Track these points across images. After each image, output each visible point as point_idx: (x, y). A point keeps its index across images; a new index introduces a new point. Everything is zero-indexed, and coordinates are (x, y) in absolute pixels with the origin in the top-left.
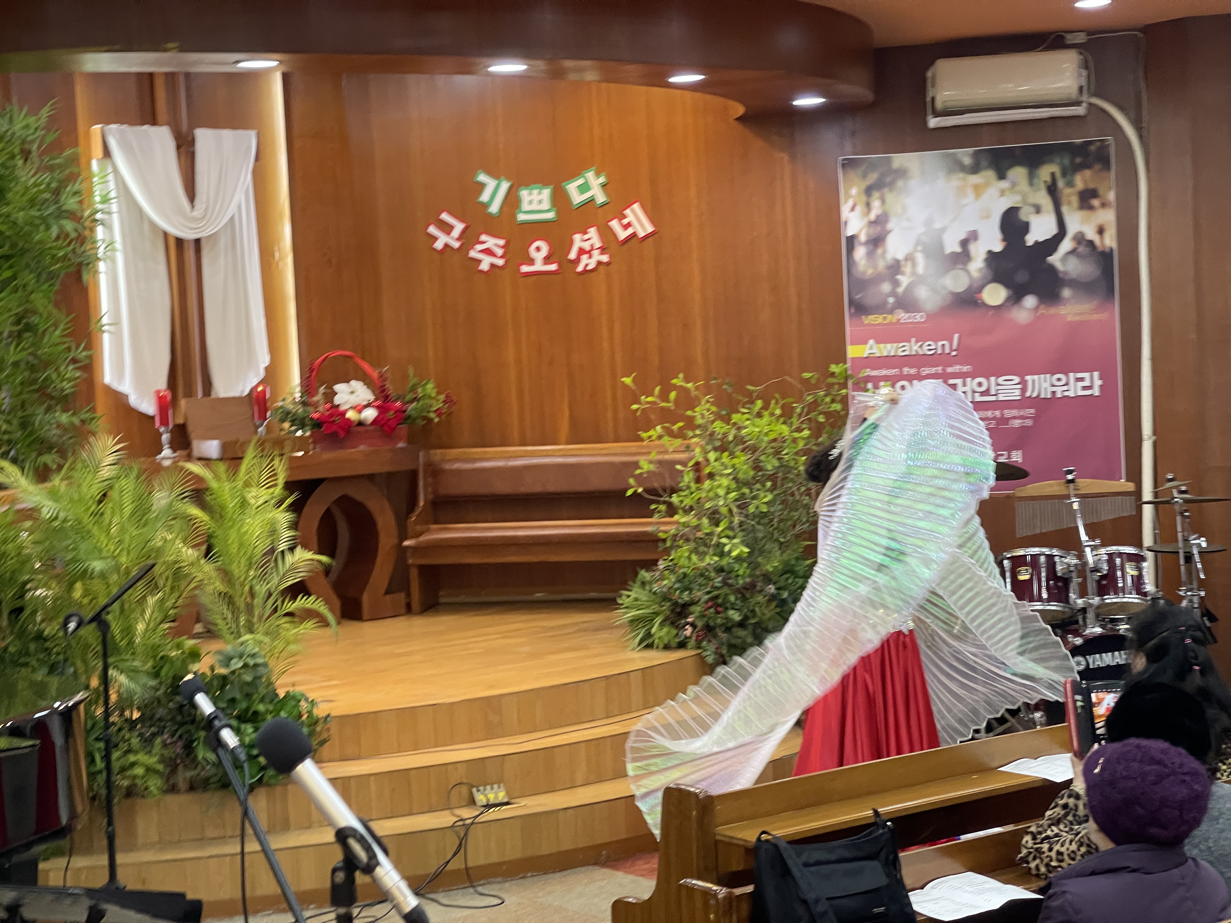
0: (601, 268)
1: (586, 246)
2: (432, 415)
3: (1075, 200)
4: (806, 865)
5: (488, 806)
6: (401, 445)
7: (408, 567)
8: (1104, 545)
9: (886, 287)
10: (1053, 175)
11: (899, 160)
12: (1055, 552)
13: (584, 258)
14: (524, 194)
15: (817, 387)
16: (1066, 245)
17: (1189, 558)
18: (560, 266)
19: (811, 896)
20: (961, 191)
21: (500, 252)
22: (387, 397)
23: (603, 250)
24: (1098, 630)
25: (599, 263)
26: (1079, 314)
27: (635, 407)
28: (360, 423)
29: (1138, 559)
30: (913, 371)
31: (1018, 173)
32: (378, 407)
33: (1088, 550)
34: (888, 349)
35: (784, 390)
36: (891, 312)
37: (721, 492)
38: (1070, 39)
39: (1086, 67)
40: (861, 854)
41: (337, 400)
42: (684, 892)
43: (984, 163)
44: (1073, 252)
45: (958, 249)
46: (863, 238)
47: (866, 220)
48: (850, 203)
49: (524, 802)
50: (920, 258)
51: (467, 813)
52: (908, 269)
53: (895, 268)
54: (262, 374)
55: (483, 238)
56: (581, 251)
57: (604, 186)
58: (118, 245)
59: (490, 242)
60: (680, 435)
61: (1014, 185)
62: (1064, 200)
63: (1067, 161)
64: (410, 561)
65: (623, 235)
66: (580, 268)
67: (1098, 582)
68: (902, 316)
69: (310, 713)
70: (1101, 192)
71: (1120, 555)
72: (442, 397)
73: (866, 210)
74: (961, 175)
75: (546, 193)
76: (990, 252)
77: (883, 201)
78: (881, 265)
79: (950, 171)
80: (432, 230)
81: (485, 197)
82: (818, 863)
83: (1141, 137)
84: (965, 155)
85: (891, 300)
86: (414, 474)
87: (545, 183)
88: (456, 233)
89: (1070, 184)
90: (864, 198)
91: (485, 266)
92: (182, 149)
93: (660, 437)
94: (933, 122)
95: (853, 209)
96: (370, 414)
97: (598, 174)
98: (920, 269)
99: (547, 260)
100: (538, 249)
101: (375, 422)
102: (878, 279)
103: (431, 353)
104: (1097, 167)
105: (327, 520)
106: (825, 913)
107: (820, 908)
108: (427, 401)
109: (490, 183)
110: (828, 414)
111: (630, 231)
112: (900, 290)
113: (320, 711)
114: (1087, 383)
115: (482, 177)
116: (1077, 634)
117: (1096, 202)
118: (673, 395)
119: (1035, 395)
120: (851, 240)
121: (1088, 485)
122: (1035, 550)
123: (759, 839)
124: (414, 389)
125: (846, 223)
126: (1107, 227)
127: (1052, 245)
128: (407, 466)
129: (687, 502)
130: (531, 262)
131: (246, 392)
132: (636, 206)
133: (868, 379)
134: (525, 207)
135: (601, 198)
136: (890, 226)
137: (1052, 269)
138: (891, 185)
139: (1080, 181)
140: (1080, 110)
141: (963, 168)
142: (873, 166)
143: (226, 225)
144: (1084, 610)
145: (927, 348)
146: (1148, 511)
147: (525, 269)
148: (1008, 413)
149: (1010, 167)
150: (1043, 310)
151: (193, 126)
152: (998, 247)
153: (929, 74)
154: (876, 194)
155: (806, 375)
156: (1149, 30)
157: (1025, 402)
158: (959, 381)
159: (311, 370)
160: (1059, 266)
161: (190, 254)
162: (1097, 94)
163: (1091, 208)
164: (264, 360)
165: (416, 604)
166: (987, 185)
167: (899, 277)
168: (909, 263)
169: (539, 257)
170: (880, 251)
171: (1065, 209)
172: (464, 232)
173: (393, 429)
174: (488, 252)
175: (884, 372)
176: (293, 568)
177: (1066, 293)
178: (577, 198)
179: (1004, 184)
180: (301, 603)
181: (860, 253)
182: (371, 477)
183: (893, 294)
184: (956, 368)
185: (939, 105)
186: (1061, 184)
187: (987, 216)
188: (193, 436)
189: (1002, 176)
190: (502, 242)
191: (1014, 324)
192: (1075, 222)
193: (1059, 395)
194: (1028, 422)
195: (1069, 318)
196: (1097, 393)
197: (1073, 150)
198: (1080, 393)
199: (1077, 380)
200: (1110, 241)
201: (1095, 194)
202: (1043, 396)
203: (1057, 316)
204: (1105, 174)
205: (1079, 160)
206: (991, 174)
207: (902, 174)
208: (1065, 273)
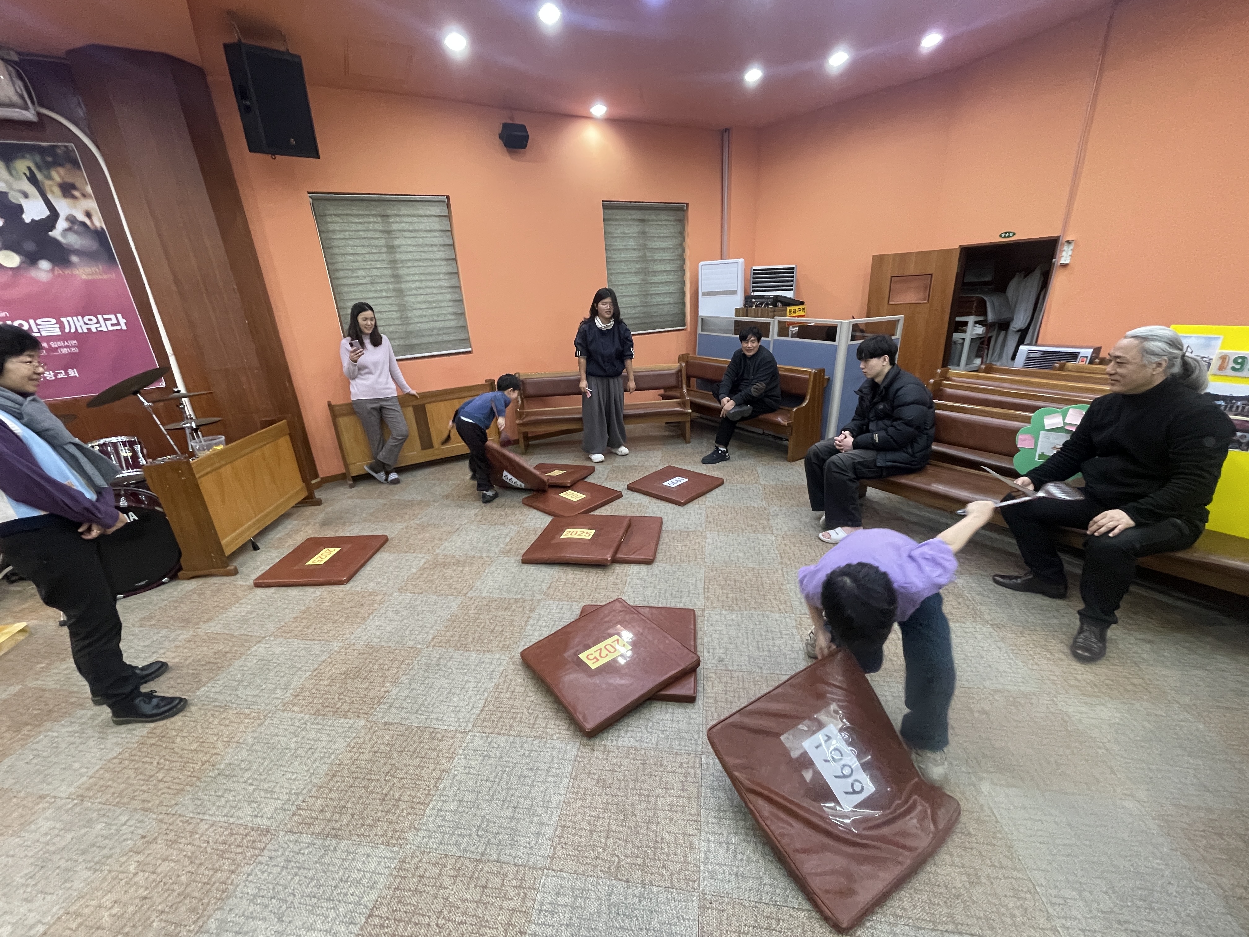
3: (57, 190)
10: (29, 168)
16: (62, 224)
26: (93, 274)
39: (19, 78)
44: (69, 228)
62: (47, 188)
63: (38, 159)
70: (78, 185)
83: (97, 146)
89: (49, 177)
104: (68, 166)
119: (73, 330)
126: (93, 212)
127: (49, 223)
137: (55, 241)
139: (57, 175)
140: (31, 116)
148: (53, 345)
150: (57, 271)
157: (66, 336)
160: (60, 238)
162: (42, 105)
163: (74, 197)
171: (50, 197)
177: (74, 259)
186: (39, 176)
191: (37, 281)
192: (63, 207)
193: (94, 330)
194: (74, 350)
195: (84, 277)
196: (124, 328)
197: (41, 151)
198: (111, 328)
199: (105, 320)
200: (98, 222)
201: (73, 187)
202: (80, 331)
203: (72, 275)
204: (78, 172)
205: (49, 159)
208: (68, 245)
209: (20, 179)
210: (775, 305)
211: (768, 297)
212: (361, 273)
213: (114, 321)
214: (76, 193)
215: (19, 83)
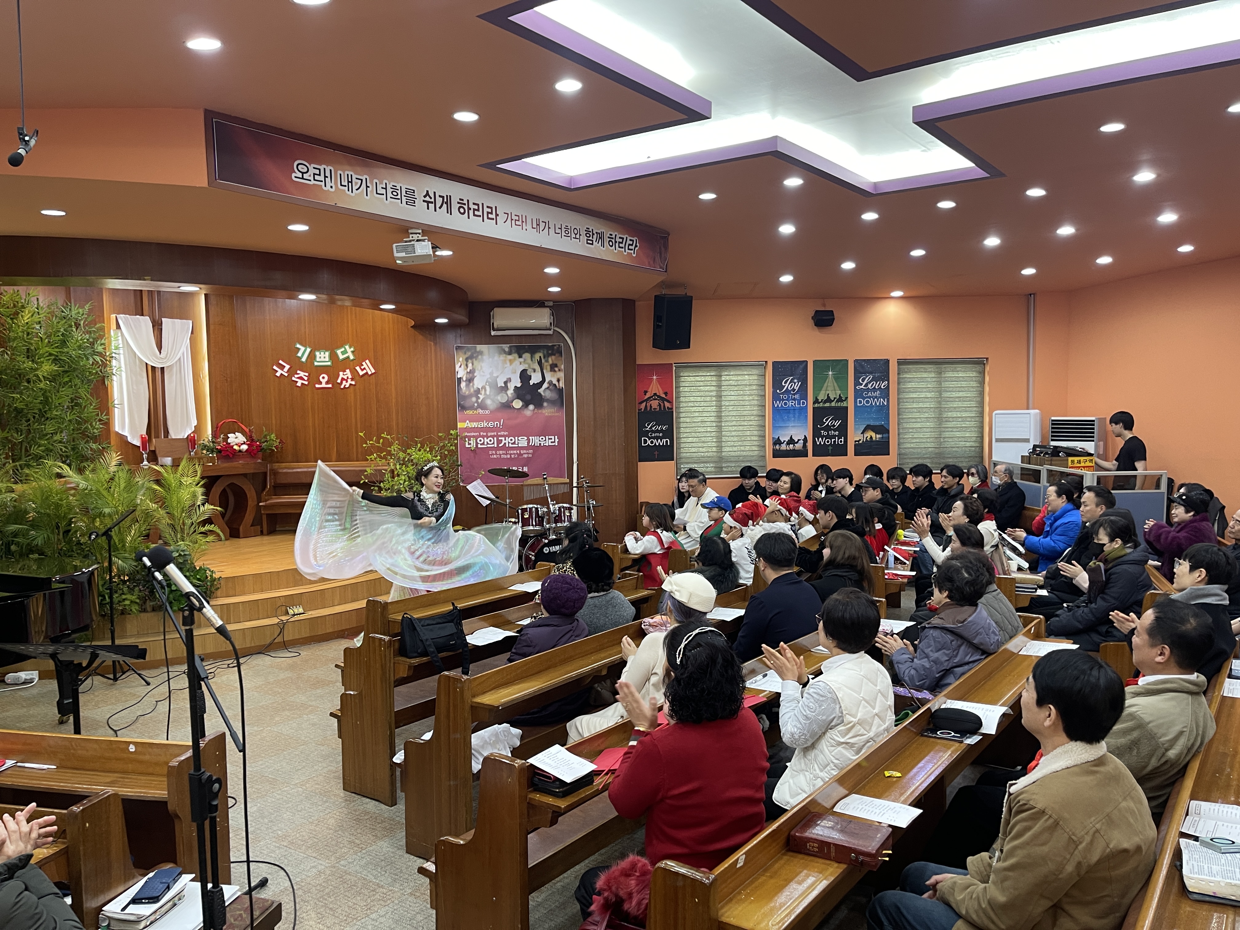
0: (352, 387)
1: (345, 377)
2: (274, 448)
3: (549, 368)
4: (423, 626)
5: (294, 615)
6: (259, 461)
7: (261, 514)
8: (557, 503)
9: (474, 399)
10: (540, 357)
11: (479, 347)
12: (539, 506)
13: (344, 382)
14: (317, 353)
15: (445, 439)
17: (589, 509)
18: (333, 385)
19: (424, 638)
20: (504, 362)
21: (306, 378)
22: (253, 440)
23: (352, 379)
24: (554, 537)
25: (351, 384)
26: (551, 412)
27: (364, 445)
28: (240, 451)
29: (570, 509)
30: (485, 434)
31: (527, 356)
32: (248, 444)
33: (551, 506)
34: (474, 425)
35: (431, 440)
36: (476, 409)
37: (402, 482)
38: (546, 304)
39: (553, 315)
40: (445, 620)
41: (229, 441)
42: (371, 639)
43: (513, 351)
44: (548, 388)
45: (503, 385)
46: (464, 379)
47: (466, 371)
48: (459, 364)
49: (310, 613)
50: (488, 388)
51: (284, 618)
52: (483, 392)
53: (478, 391)
54: (193, 429)
55: (298, 372)
56: (343, 379)
57: (353, 352)
58: (123, 369)
59: (302, 374)
60: (385, 458)
61: (525, 360)
63: (545, 352)
64: (263, 512)
65: (361, 373)
66: (342, 387)
67: (555, 518)
68: (480, 411)
69: (211, 576)
70: (559, 364)
71: (563, 507)
72: (278, 441)
73: (466, 367)
74: (504, 355)
75: (327, 354)
76: (516, 387)
77: (473, 364)
78: (472, 390)
79: (500, 354)
80: (275, 367)
81: (299, 354)
82: (428, 625)
83: (573, 344)
84: (506, 347)
85: (476, 405)
86: (265, 474)
87: (327, 350)
88: (286, 369)
89: (547, 361)
90: (465, 362)
91: (299, 384)
92: (156, 327)
93: (375, 459)
94: (493, 333)
95: (460, 366)
96: (245, 447)
97: (350, 347)
98: (488, 393)
99: (327, 383)
100: (323, 378)
101: (247, 450)
102: (470, 396)
103: (274, 422)
104: (557, 355)
105: (224, 493)
106: (430, 645)
107: (428, 643)
108: (271, 442)
109: (302, 349)
110: (449, 451)
111: (365, 371)
112: (480, 401)
113: (216, 576)
114: (553, 440)
115: (298, 346)
116: (546, 538)
117: (556, 369)
118: (381, 441)
119: (533, 444)
120: (460, 379)
121: (551, 480)
122: (531, 506)
123: (403, 616)
124: (265, 437)
125: (457, 372)
126: (561, 379)
127: (540, 384)
128: (262, 470)
129: (387, 486)
130: (321, 383)
131: (186, 437)
132: (367, 361)
133: (466, 436)
134: (318, 359)
135: (352, 357)
136: (475, 374)
138: (476, 358)
139: (551, 360)
140: (551, 332)
141: (505, 352)
142: (469, 349)
143: (176, 362)
144: (549, 529)
145: (490, 424)
146: (575, 490)
147: (317, 386)
148: (522, 452)
149: (524, 353)
151: (161, 317)
152: (519, 385)
153: (491, 314)
154: (470, 361)
155: (440, 434)
156: (576, 302)
157: (529, 447)
158: (503, 439)
159: (217, 428)
160: (542, 393)
161: (158, 374)
162: (557, 327)
163: (555, 371)
164: (194, 423)
165: (265, 531)
166: (515, 359)
167: (479, 395)
168: (483, 390)
169: (324, 381)
170: (471, 384)
171: (544, 371)
172: (289, 369)
173: (255, 454)
174: (301, 378)
175: (473, 434)
176: (204, 512)
177: (545, 404)
178: (341, 357)
179: (521, 360)
180: (207, 527)
181: (463, 385)
182: (245, 475)
183: (477, 402)
184: (502, 433)
185: (495, 326)
186: (543, 361)
188: (158, 455)
189: (520, 357)
190: (307, 374)
191: (526, 416)
193: (542, 445)
194: (530, 456)
195: (547, 414)
196: (557, 444)
197: (548, 348)
198: (550, 444)
199: (549, 439)
200: (562, 384)
201: (556, 366)
202: (536, 445)
204: (560, 358)
205: (550, 352)
206: (516, 355)
207: (481, 353)
208: (545, 397)
215: (552, 318)
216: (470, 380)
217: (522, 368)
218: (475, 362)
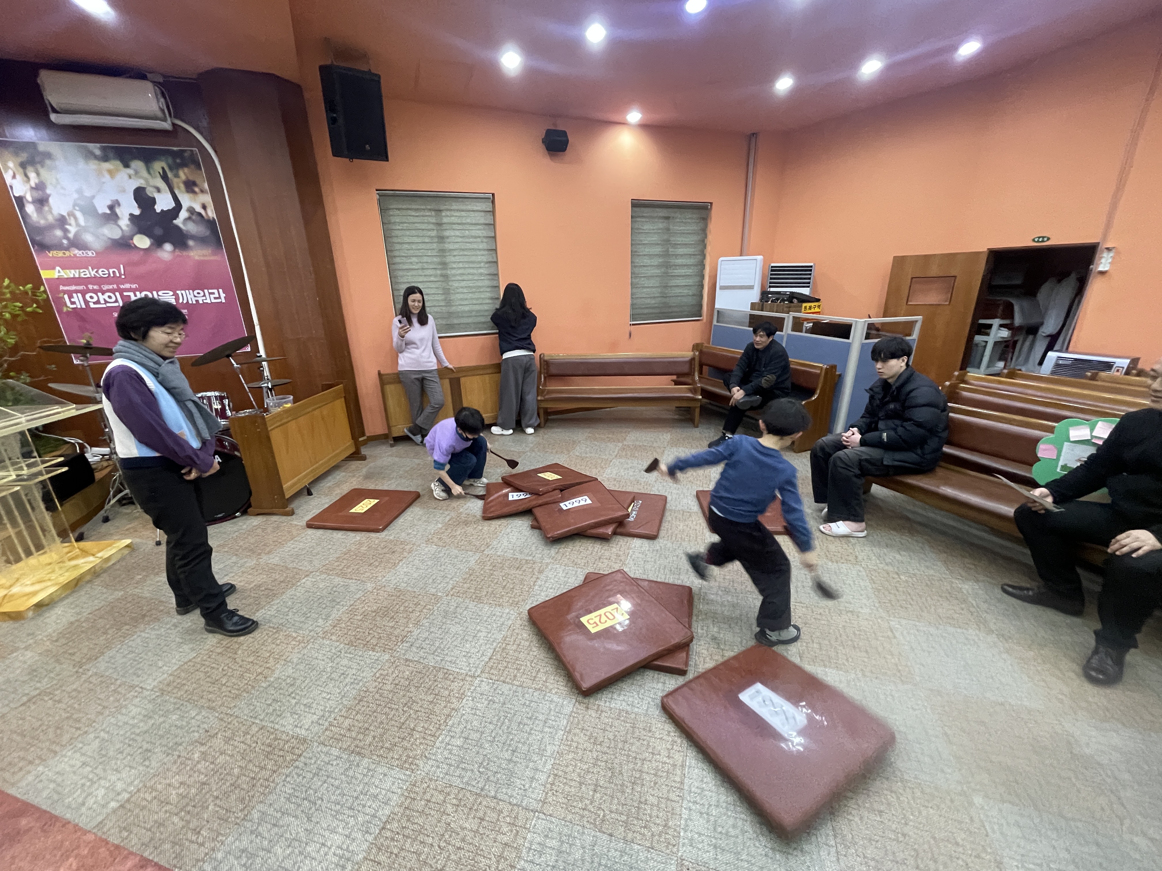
3: (182, 186)
9: (59, 233)
10: (163, 168)
11: (43, 146)
16: (183, 214)
20: (100, 173)
26: (204, 256)
30: (96, 287)
31: (138, 165)
34: (71, 273)
36: (67, 249)
38: (151, 77)
39: (164, 97)
43: (111, 156)
44: (189, 218)
45: (108, 212)
46: (29, 198)
47: (28, 187)
48: (10, 173)
50: (80, 215)
52: (72, 222)
53: (62, 220)
61: (137, 173)
62: (175, 185)
63: (170, 161)
68: (76, 252)
70: (198, 182)
73: (25, 179)
74: (96, 162)
76: (131, 215)
77: (38, 174)
78: (50, 218)
79: (87, 158)
83: (216, 151)
84: (95, 148)
85: (65, 242)
89: (177, 176)
90: (21, 170)
94: (54, 118)
95: (14, 178)
98: (83, 223)
102: (50, 227)
104: (193, 166)
112: (71, 235)
119: (185, 302)
120: (20, 200)
125: (11, 187)
126: (207, 205)
127: (174, 212)
133: (65, 292)
136: (48, 191)
138: (41, 163)
139: (183, 174)
140: (169, 126)
141: (96, 157)
142: (19, 147)
145: (102, 273)
149: (131, 160)
150: (178, 252)
152: (137, 212)
153: (39, 81)
154: (31, 168)
160: (181, 226)
162: (176, 117)
163: (194, 192)
166: (118, 170)
167: (67, 227)
168: (72, 218)
170: (46, 208)
171: (177, 192)
175: (73, 288)
177: (191, 243)
179: (130, 171)
181: (30, 209)
183: (66, 237)
184: (127, 286)
185: (56, 105)
186: (170, 175)
187: (124, 191)
189: (127, 166)
191: (161, 260)
192: (186, 200)
193: (201, 302)
195: (197, 258)
196: (224, 301)
197: (175, 155)
198: (214, 301)
199: (210, 293)
200: (211, 213)
201: (194, 184)
202: (190, 302)
203: (188, 257)
204: (199, 172)
205: (178, 161)
206: (118, 163)
207: (48, 155)
208: (187, 231)
209: (156, 177)
210: (791, 302)
211: (785, 293)
212: (414, 259)
213: (217, 295)
214: (197, 189)
215: (162, 100)
216: (41, 202)
217: (136, 183)
218: (42, 171)
